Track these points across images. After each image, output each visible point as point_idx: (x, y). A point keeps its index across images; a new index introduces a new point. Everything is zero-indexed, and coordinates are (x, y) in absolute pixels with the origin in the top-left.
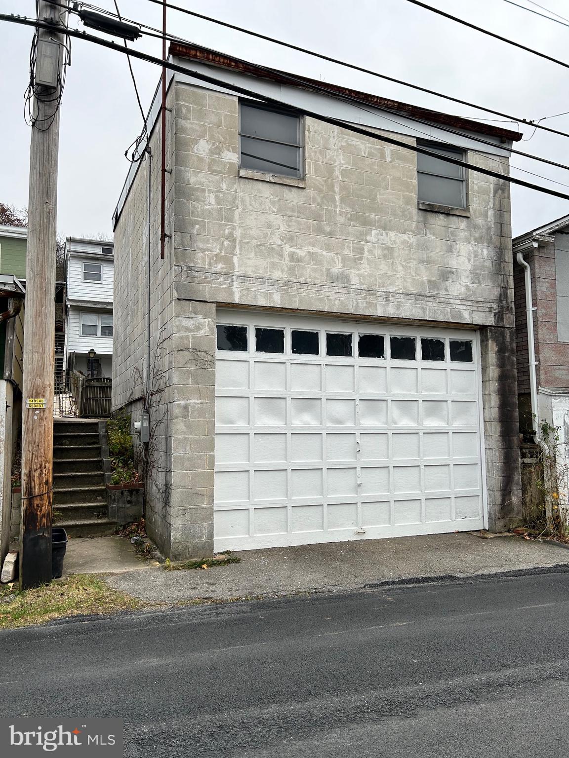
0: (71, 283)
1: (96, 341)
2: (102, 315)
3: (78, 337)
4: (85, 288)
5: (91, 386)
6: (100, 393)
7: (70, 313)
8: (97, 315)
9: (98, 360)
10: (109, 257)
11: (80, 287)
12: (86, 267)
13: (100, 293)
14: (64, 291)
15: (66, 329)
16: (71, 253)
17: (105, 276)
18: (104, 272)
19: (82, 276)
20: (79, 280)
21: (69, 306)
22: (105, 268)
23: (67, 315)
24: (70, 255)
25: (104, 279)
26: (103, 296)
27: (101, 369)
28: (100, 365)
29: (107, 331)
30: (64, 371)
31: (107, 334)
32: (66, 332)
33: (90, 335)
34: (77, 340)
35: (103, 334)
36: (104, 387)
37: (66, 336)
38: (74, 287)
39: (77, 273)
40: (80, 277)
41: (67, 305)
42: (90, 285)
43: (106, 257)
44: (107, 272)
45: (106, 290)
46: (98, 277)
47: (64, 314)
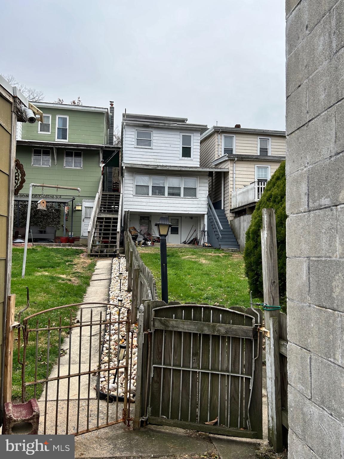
0: (127, 149)
1: (148, 200)
2: (153, 176)
3: (132, 196)
4: (138, 153)
5: (171, 332)
6: (196, 354)
7: (125, 174)
8: (149, 176)
9: (149, 217)
10: (158, 124)
11: (133, 153)
12: (139, 134)
13: (151, 157)
14: (120, 154)
15: (121, 189)
16: (126, 122)
17: (155, 141)
18: (154, 138)
19: (135, 143)
20: (133, 146)
21: (124, 167)
22: (154, 135)
23: (122, 176)
24: (125, 123)
25: (154, 144)
26: (153, 160)
27: (151, 225)
28: (151, 221)
29: (157, 191)
30: (118, 232)
31: (157, 194)
32: (122, 192)
33: (142, 194)
34: (131, 199)
35: (154, 193)
36: (206, 336)
37: (121, 195)
38: (129, 152)
39: (131, 139)
40: (133, 143)
41: (123, 167)
42: (142, 150)
43: (156, 124)
44: (156, 138)
45: (155, 154)
46: (148, 143)
47: (120, 176)
